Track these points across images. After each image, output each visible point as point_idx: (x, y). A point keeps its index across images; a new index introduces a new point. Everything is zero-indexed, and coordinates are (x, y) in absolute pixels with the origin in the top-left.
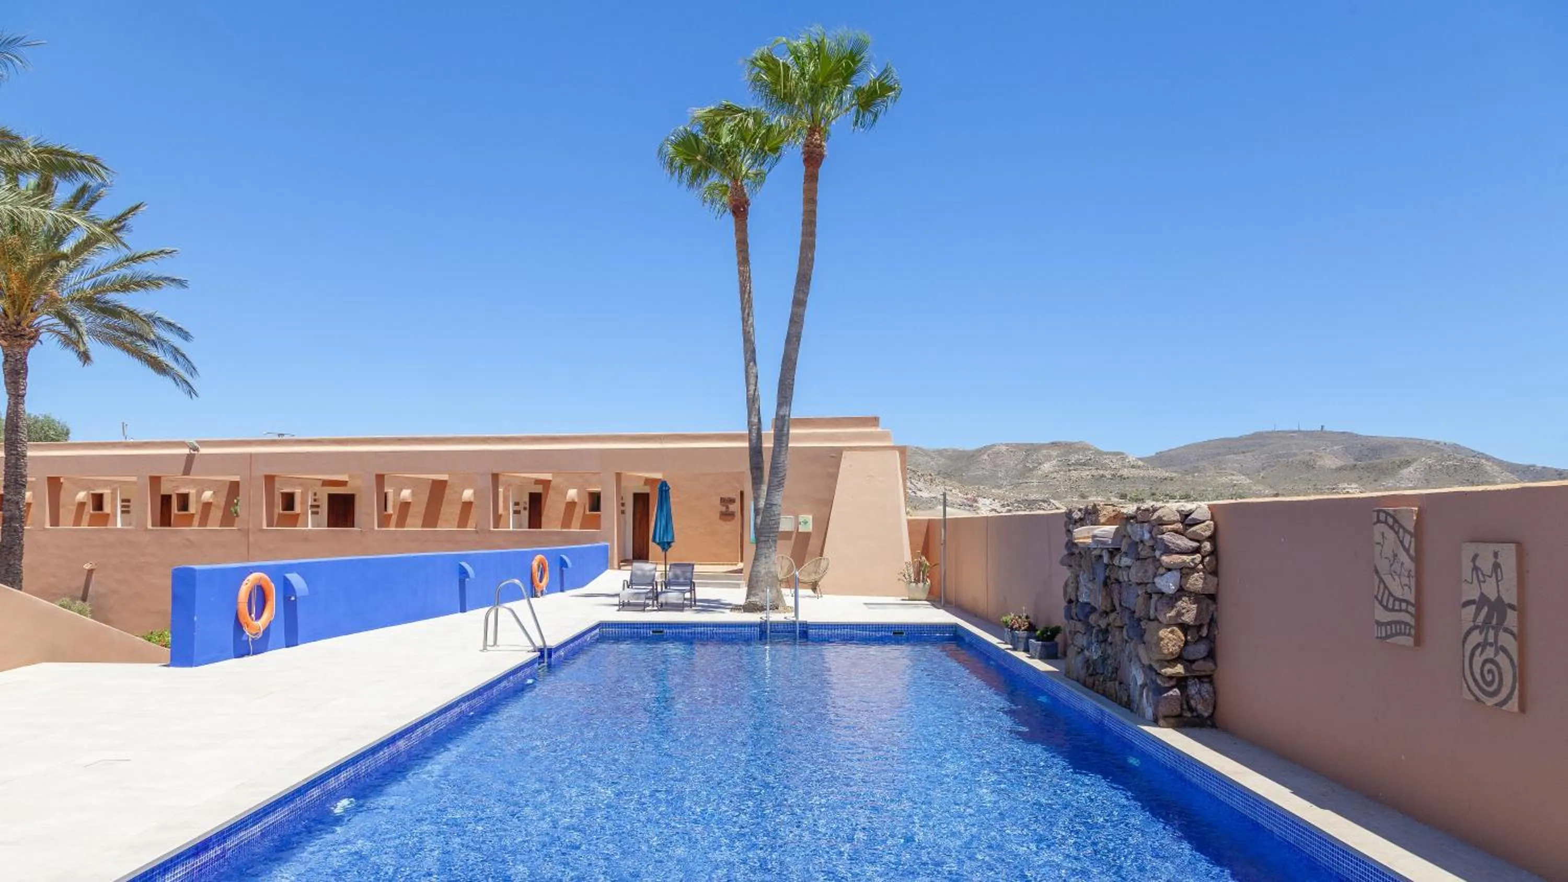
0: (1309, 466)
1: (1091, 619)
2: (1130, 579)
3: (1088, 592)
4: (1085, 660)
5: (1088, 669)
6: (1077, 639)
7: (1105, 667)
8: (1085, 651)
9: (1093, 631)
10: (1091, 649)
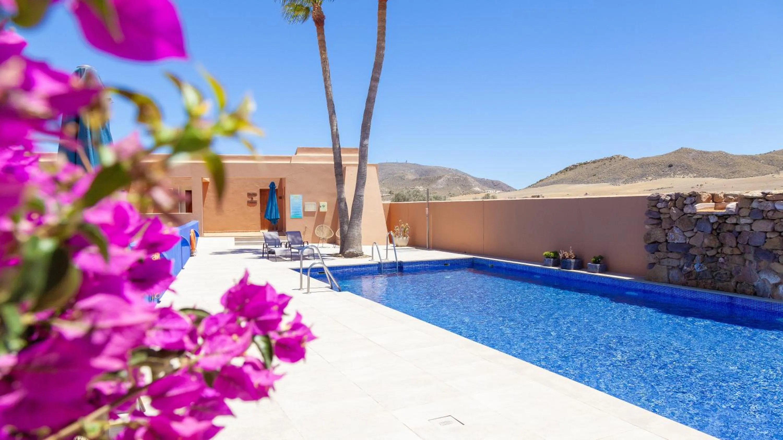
0: (402, 178)
1: (692, 251)
2: (752, 230)
3: (683, 237)
4: (686, 272)
5: (688, 277)
6: (665, 262)
7: (716, 275)
8: (685, 268)
9: (696, 257)
10: (693, 266)
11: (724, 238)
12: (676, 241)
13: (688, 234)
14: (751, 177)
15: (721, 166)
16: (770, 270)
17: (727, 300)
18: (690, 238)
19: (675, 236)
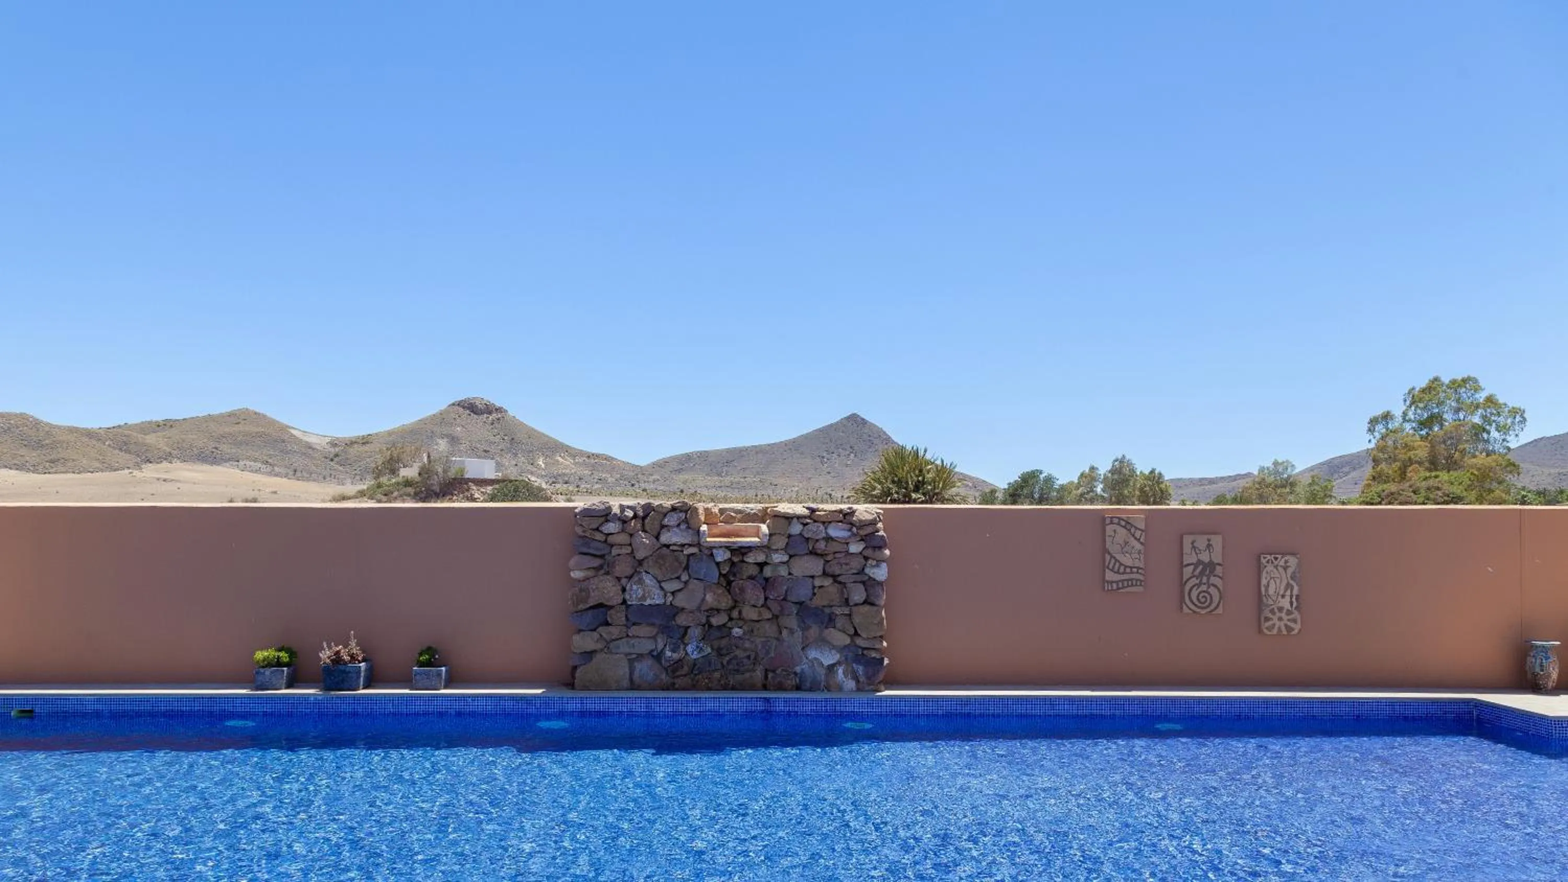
1: (681, 620)
2: (790, 574)
3: (662, 593)
4: (672, 662)
5: (674, 671)
6: (624, 647)
7: (729, 662)
8: (668, 654)
9: (689, 631)
10: (684, 649)
11: (742, 590)
12: (648, 602)
13: (671, 586)
14: (89, 474)
15: (25, 446)
16: (823, 642)
17: (760, 706)
18: (673, 593)
19: (644, 590)
